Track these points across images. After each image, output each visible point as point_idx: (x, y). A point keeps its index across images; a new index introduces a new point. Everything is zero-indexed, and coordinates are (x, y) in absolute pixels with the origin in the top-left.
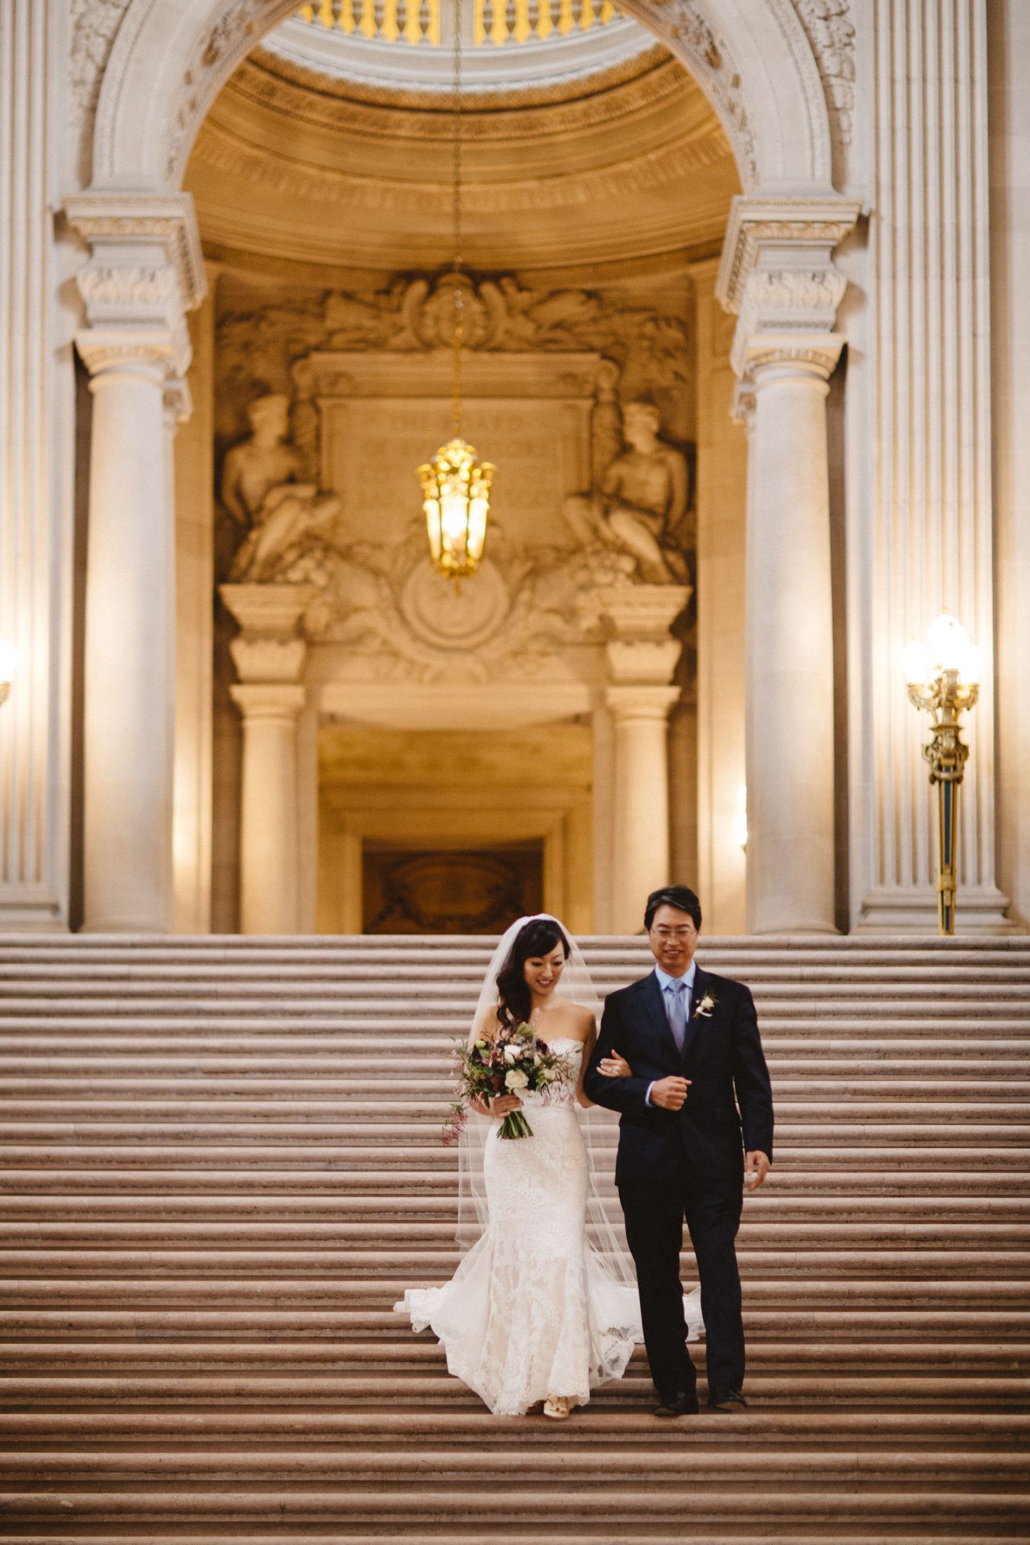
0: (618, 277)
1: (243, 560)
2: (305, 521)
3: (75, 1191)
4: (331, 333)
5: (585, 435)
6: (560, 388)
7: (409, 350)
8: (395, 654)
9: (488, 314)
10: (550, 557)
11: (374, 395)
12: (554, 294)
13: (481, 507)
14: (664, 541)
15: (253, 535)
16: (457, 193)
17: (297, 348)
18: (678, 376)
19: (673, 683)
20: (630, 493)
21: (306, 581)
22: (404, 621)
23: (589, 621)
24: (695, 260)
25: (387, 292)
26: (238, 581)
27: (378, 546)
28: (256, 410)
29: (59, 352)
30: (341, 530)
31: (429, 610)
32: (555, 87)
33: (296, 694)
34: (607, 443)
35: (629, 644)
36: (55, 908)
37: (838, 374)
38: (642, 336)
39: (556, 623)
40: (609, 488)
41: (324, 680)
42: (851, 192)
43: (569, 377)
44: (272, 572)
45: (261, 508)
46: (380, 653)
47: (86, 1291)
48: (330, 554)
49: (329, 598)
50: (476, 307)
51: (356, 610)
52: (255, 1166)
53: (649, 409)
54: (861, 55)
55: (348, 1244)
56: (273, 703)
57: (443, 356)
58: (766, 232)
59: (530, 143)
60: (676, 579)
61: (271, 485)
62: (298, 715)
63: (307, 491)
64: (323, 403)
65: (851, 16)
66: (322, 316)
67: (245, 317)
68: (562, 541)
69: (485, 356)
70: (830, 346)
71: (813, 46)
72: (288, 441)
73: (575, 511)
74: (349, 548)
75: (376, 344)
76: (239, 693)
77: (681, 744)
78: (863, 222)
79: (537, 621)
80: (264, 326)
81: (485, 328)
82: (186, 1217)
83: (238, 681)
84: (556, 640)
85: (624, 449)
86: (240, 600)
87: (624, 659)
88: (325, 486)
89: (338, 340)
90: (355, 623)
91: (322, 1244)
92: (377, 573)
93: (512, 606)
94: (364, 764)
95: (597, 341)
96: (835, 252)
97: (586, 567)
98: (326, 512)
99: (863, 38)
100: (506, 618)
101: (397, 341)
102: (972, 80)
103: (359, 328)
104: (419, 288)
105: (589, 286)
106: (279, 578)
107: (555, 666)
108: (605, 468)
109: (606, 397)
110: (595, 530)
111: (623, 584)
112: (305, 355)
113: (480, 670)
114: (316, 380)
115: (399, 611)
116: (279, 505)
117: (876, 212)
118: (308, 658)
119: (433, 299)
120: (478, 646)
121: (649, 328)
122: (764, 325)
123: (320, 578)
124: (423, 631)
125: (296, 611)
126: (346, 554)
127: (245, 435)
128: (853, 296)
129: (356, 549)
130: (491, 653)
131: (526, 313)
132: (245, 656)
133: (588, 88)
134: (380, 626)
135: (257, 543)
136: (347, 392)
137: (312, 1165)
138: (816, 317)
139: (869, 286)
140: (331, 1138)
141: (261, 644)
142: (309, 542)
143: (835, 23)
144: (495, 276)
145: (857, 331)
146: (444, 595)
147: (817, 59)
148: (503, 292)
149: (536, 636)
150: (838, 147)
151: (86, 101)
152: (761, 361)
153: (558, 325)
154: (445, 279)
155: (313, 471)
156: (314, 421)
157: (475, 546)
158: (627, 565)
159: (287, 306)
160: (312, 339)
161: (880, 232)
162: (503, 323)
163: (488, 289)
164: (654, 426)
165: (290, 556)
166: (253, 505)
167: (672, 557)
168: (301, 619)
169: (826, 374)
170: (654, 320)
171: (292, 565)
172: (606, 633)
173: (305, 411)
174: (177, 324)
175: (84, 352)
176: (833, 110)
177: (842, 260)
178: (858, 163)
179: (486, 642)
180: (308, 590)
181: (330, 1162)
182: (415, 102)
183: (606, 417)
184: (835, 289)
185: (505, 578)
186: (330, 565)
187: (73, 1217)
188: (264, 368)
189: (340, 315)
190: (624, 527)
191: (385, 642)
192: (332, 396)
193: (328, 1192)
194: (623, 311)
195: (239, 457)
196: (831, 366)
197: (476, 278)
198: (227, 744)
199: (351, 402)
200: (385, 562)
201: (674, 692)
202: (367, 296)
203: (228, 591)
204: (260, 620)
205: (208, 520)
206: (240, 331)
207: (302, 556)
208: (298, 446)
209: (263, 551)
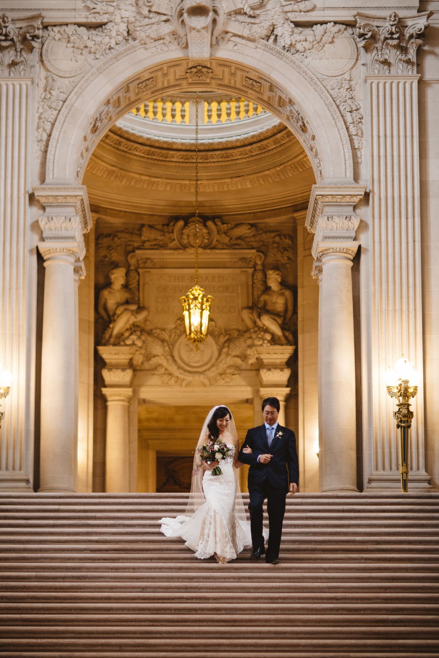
0: (265, 218)
1: (107, 336)
2: (133, 320)
3: (36, 601)
4: (144, 242)
5: (250, 283)
6: (240, 264)
7: (175, 249)
8: (171, 374)
9: (209, 234)
10: (236, 334)
11: (162, 268)
12: (237, 225)
13: (206, 314)
14: (283, 327)
15: (111, 326)
16: (197, 184)
17: (130, 248)
18: (289, 258)
19: (287, 386)
20: (269, 307)
21: (133, 344)
22: (175, 361)
23: (252, 360)
24: (296, 211)
25: (168, 225)
26: (105, 345)
27: (164, 330)
28: (113, 274)
29: (31, 251)
30: (148, 323)
31: (185, 356)
32: (237, 140)
33: (129, 391)
34: (259, 286)
35: (269, 370)
36: (28, 481)
37: (357, 259)
38: (274, 242)
39: (239, 361)
40: (260, 305)
41: (140, 386)
42: (362, 183)
43: (243, 259)
44: (119, 341)
45: (114, 314)
46: (164, 374)
47: (40, 643)
48: (143, 333)
49: (143, 351)
50: (205, 231)
51: (154, 356)
52: (111, 590)
53: (278, 272)
54: (366, 127)
55: (151, 624)
56: (119, 395)
57: (191, 251)
58: (327, 200)
59: (227, 163)
60: (289, 343)
61: (119, 305)
62: (130, 400)
63: (134, 307)
64: (140, 271)
65: (361, 111)
66: (140, 235)
67: (108, 235)
68: (240, 328)
69: (209, 251)
70: (353, 246)
71: (345, 123)
72: (126, 286)
73: (246, 315)
74: (151, 330)
75: (164, 247)
76: (105, 391)
77: (292, 412)
78: (367, 195)
79: (230, 361)
80: (116, 239)
81: (208, 239)
82: (82, 612)
83: (105, 386)
84: (238, 368)
85: (267, 289)
86: (106, 353)
87: (267, 376)
88: (142, 305)
89: (147, 245)
90: (154, 361)
91: (140, 623)
92: (163, 341)
93: (220, 355)
94: (157, 420)
95: (255, 244)
96: (355, 207)
97: (251, 338)
98: (141, 317)
99: (366, 120)
100: (217, 359)
101: (171, 245)
102: (412, 137)
103: (156, 239)
104: (181, 223)
105: (251, 222)
106: (122, 343)
107: (238, 379)
108: (259, 297)
109: (259, 267)
110: (255, 323)
111: (266, 345)
112: (133, 251)
113: (206, 381)
114: (138, 261)
115: (172, 356)
116: (122, 313)
117: (373, 191)
118: (134, 376)
119: (186, 228)
120: (205, 371)
121: (277, 239)
122: (326, 238)
123: (139, 343)
124: (182, 365)
125: (130, 356)
126: (150, 333)
127: (108, 284)
128: (363, 226)
129: (154, 331)
130: (211, 374)
131: (225, 233)
132: (108, 376)
133: (251, 141)
134: (165, 363)
135: (113, 328)
136: (150, 266)
137: (136, 590)
138: (347, 235)
139: (370, 222)
140: (144, 578)
141: (114, 370)
142: (134, 328)
143: (354, 114)
144: (213, 218)
145: (364, 240)
146: (191, 350)
147: (347, 128)
148: (216, 225)
149: (230, 367)
150: (356, 164)
151: (43, 149)
152: (324, 253)
153: (239, 238)
154: (193, 219)
155: (137, 299)
156: (137, 277)
157: (204, 329)
158: (268, 337)
159: (126, 231)
160: (136, 244)
161: (374, 199)
162: (216, 237)
163: (210, 223)
164: (279, 280)
165: (127, 334)
166: (111, 313)
167: (287, 334)
168: (131, 360)
169: (352, 258)
170: (279, 235)
171: (128, 338)
172: (260, 365)
173: (133, 274)
174: (80, 238)
175: (41, 251)
176: (354, 149)
177: (358, 211)
178: (365, 171)
179: (209, 369)
180: (134, 348)
181: (143, 589)
182: (180, 147)
183: (259, 276)
184: (356, 223)
185: (217, 343)
186: (143, 338)
187: (35, 612)
188: (115, 256)
189: (147, 234)
190: (267, 321)
191: (166, 369)
192: (144, 268)
193: (142, 601)
194: (266, 232)
195: (105, 293)
196: (354, 254)
197: (204, 219)
198: (100, 412)
199: (152, 270)
200: (166, 336)
201: (287, 390)
202: (160, 227)
203: (101, 348)
204: (114, 362)
205: (92, 319)
206: (106, 241)
207: (131, 334)
208: (131, 289)
209: (116, 331)
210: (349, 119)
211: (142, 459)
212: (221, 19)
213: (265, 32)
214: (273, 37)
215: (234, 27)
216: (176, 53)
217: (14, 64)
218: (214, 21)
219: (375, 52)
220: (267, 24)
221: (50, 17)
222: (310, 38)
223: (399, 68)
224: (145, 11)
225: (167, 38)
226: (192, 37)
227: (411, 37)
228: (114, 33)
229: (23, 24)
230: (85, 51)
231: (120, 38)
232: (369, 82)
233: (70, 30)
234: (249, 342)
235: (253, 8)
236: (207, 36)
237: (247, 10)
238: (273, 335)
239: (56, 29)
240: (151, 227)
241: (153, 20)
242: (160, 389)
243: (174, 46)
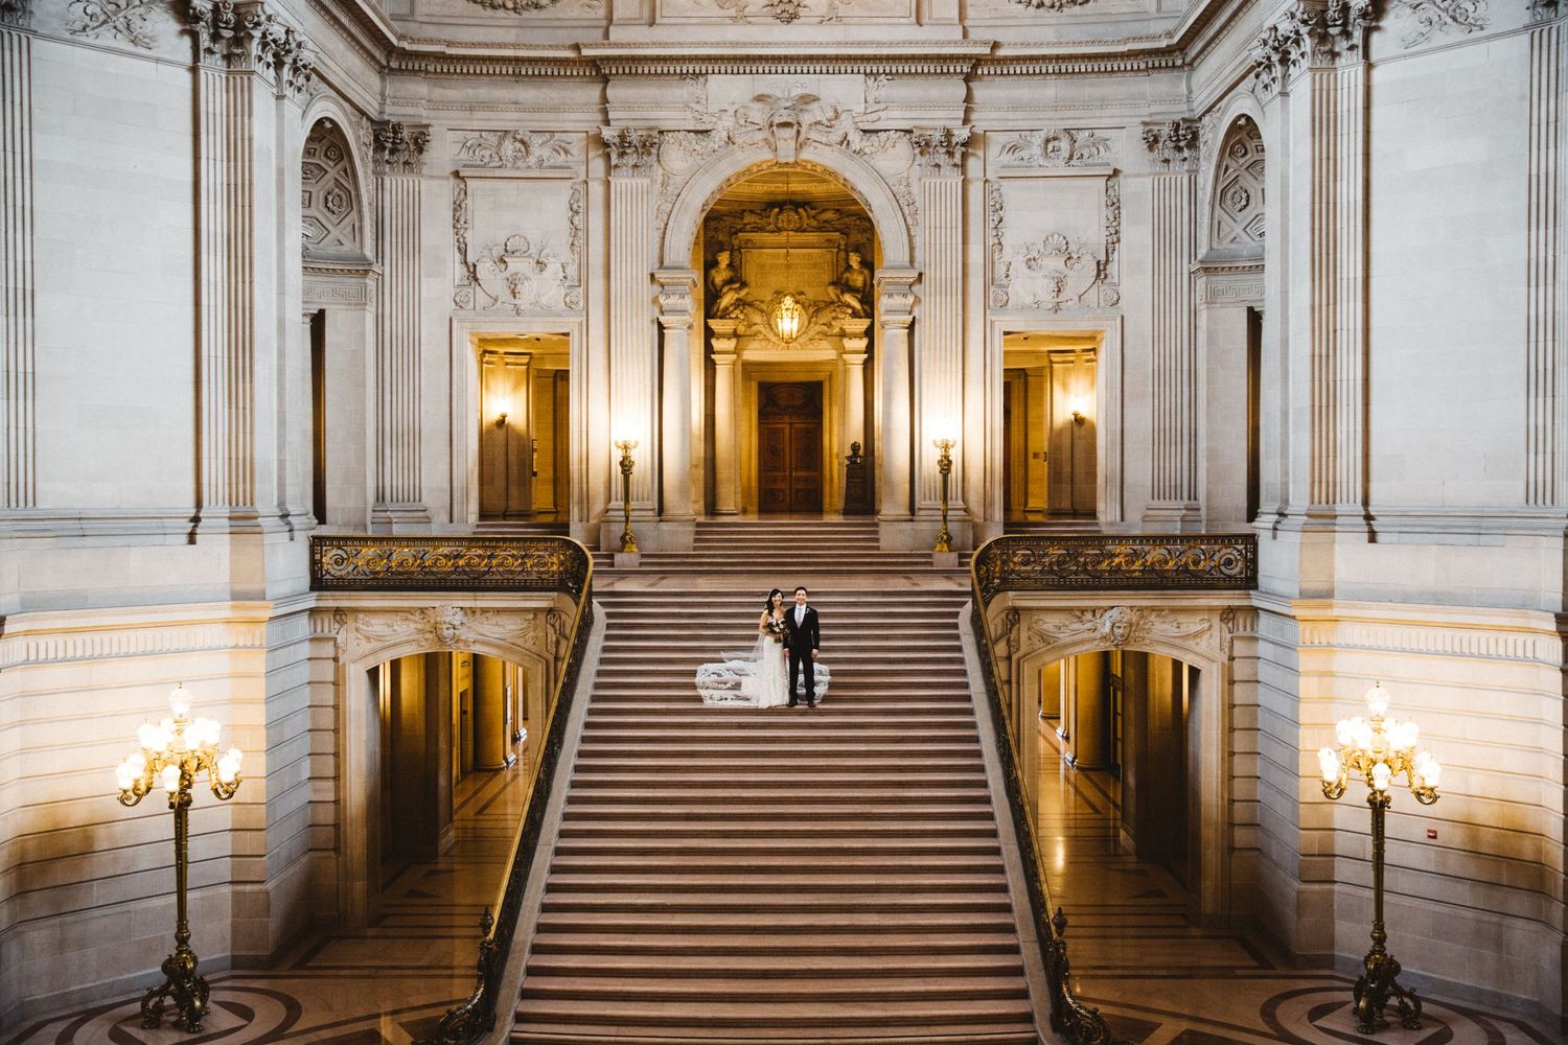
1: (715, 310)
2: (736, 296)
4: (746, 224)
5: (835, 262)
6: (826, 244)
7: (772, 232)
8: (768, 340)
9: (800, 218)
10: (823, 305)
11: (761, 248)
12: (824, 210)
14: (861, 302)
15: (718, 300)
16: (788, 186)
17: (733, 231)
18: (868, 239)
19: (865, 353)
20: (851, 283)
21: (737, 317)
23: (836, 330)
25: (765, 210)
26: (713, 317)
27: (762, 302)
28: (719, 255)
29: (653, 322)
33: (734, 356)
34: (842, 263)
35: (850, 339)
36: (654, 510)
37: (911, 327)
38: (855, 225)
39: (825, 329)
40: (843, 281)
41: (743, 350)
42: (916, 265)
43: (829, 240)
44: (725, 315)
45: (721, 290)
46: (762, 340)
49: (746, 323)
50: (796, 217)
51: (755, 324)
53: (858, 253)
54: (920, 218)
56: (726, 360)
57: (785, 233)
58: (888, 280)
60: (866, 316)
61: (725, 283)
62: (734, 362)
63: (737, 285)
64: (742, 251)
65: (916, 203)
66: (742, 219)
67: (715, 219)
68: (826, 299)
69: (799, 233)
70: (909, 318)
71: (903, 215)
72: (730, 266)
73: (831, 290)
75: (762, 229)
76: (713, 356)
78: (920, 275)
79: (818, 328)
81: (799, 224)
83: (714, 353)
84: (825, 335)
85: (849, 268)
86: (715, 324)
87: (849, 344)
89: (748, 228)
90: (754, 328)
92: (762, 311)
93: (809, 323)
95: (839, 227)
96: (910, 287)
97: (835, 311)
98: (743, 293)
99: (920, 211)
100: (807, 327)
101: (769, 228)
103: (755, 223)
104: (777, 210)
105: (836, 208)
106: (728, 316)
107: (824, 344)
108: (842, 274)
109: (842, 247)
110: (839, 297)
112: (736, 234)
113: (798, 346)
114: (740, 243)
115: (770, 325)
116: (727, 290)
117: (925, 273)
118: (738, 342)
119: (781, 213)
121: (858, 222)
122: (887, 311)
123: (741, 316)
126: (751, 305)
128: (916, 301)
129: (755, 305)
130: (802, 340)
131: (814, 217)
132: (717, 344)
134: (764, 331)
135: (720, 304)
136: (751, 246)
138: (904, 309)
139: (922, 296)
141: (721, 339)
143: (911, 207)
144: (803, 205)
145: (918, 313)
147: (905, 220)
148: (806, 210)
149: (818, 333)
150: (912, 250)
151: (661, 235)
152: (886, 323)
153: (826, 221)
154: (786, 206)
158: (850, 311)
160: (739, 227)
161: (926, 279)
162: (806, 221)
163: (800, 210)
164: (859, 260)
165: (731, 309)
166: (718, 288)
167: (865, 308)
168: (735, 330)
169: (908, 327)
171: (732, 312)
172: (843, 334)
173: (736, 253)
174: (692, 310)
175: (661, 321)
176: (910, 236)
177: (912, 289)
178: (918, 256)
179: (800, 336)
180: (738, 321)
183: (842, 255)
184: (911, 299)
186: (745, 311)
188: (721, 237)
189: (748, 218)
190: (848, 298)
191: (764, 336)
192: (746, 248)
194: (848, 216)
195: (713, 272)
196: (909, 324)
197: (796, 206)
198: (710, 372)
199: (753, 250)
200: (764, 307)
201: (866, 356)
202: (758, 211)
203: (709, 320)
204: (721, 331)
205: (703, 297)
206: (713, 224)
207: (735, 309)
208: (734, 267)
209: (721, 307)
210: (907, 212)
211: (746, 389)
212: (803, 130)
213: (839, 139)
214: (846, 142)
215: (813, 135)
216: (767, 155)
217: (636, 166)
218: (798, 132)
219: (928, 156)
220: (841, 133)
221: (665, 126)
222: (876, 144)
223: (946, 170)
224: (742, 122)
225: (761, 144)
226: (780, 144)
227: (957, 143)
228: (717, 139)
229: (644, 133)
230: (694, 153)
231: (722, 143)
232: (923, 181)
233: (681, 136)
234: (834, 314)
235: (829, 120)
236: (792, 144)
237: (825, 122)
238: (853, 308)
239: (670, 134)
240: (751, 211)
241: (748, 129)
242: (759, 352)
243: (766, 149)
